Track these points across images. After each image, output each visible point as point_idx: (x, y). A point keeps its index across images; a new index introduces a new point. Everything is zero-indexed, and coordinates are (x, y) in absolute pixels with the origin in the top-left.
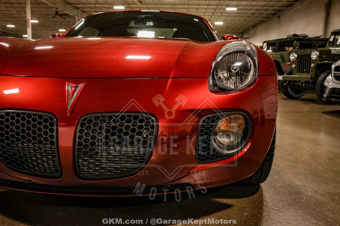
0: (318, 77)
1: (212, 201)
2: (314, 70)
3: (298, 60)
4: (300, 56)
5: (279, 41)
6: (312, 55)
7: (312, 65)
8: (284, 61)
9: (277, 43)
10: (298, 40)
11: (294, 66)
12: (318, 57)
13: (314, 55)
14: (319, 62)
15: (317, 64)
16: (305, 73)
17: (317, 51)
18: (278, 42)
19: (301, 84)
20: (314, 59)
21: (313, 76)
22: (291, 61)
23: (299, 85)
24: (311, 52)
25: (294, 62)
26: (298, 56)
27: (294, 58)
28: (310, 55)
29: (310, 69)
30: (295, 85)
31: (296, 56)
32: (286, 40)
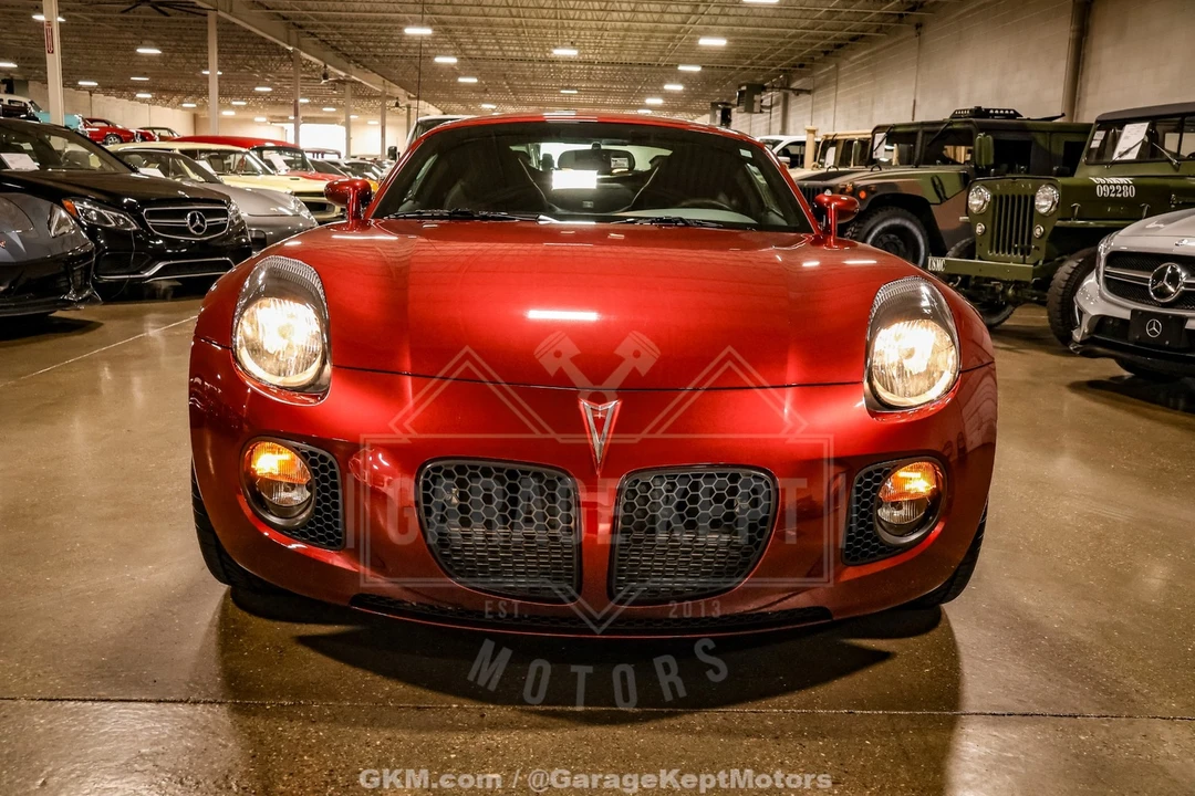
0: (1055, 269)
1: (844, 644)
2: (1043, 245)
3: (994, 210)
4: (1001, 197)
5: (926, 128)
6: (1038, 198)
7: (1038, 231)
8: (943, 199)
9: (920, 134)
10: (987, 129)
11: (979, 229)
12: (1057, 206)
13: (1045, 200)
14: (1059, 223)
15: (1052, 228)
16: (1016, 253)
17: (1055, 186)
18: (925, 133)
19: (1001, 288)
20: (1043, 211)
21: (1041, 263)
22: (971, 211)
23: (993, 288)
24: (1037, 191)
25: (981, 216)
26: (994, 197)
27: (981, 202)
28: (1033, 199)
29: (1029, 242)
30: (984, 288)
31: (987, 196)
32: (950, 127)
